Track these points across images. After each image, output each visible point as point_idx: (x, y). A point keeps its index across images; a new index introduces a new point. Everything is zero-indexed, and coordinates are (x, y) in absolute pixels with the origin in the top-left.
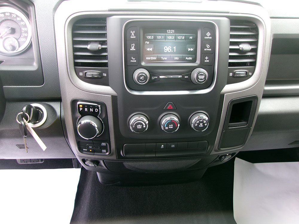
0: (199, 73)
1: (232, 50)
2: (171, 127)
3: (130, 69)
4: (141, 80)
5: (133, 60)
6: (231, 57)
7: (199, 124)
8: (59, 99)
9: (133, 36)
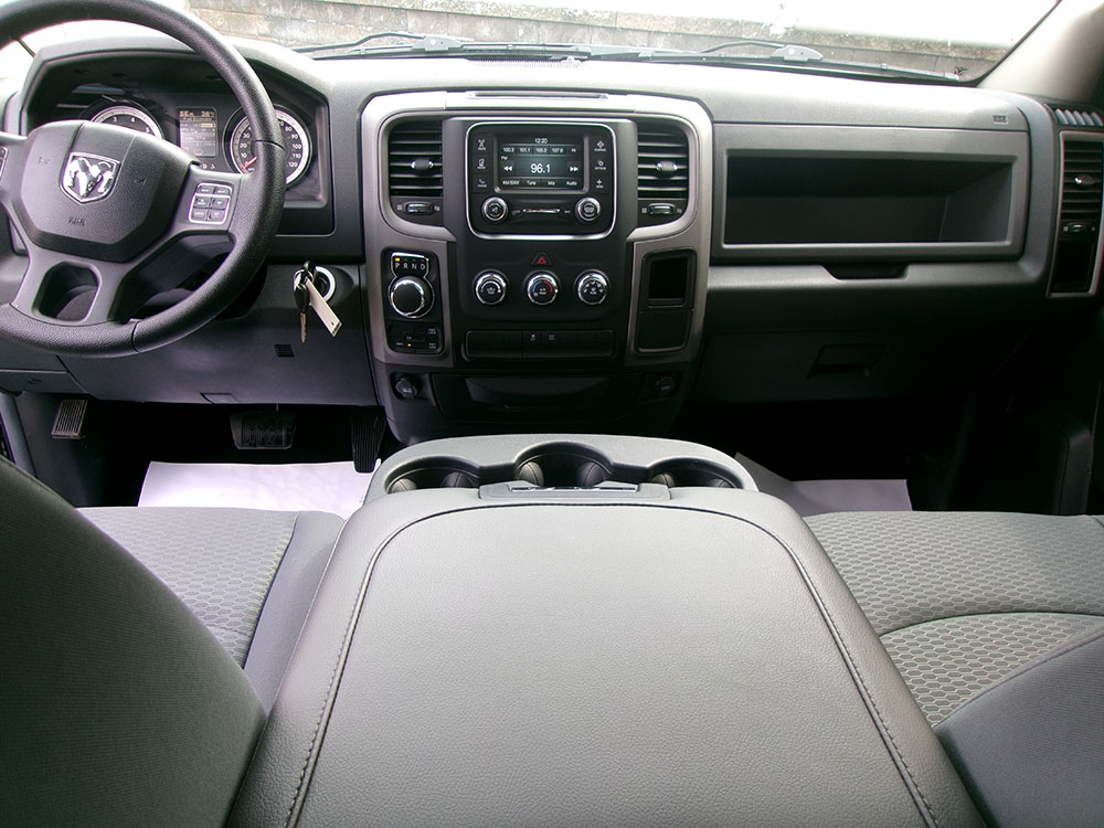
0: (585, 204)
1: (641, 172)
2: (543, 292)
3: (477, 197)
4: (493, 213)
5: (482, 184)
6: (642, 183)
7: (589, 290)
8: (359, 260)
9: (482, 147)
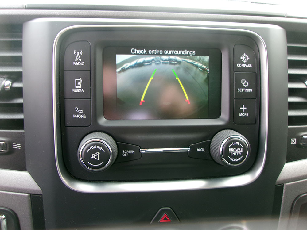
0: (230, 143)
1: (293, 92)
4: (94, 162)
5: (79, 114)
6: (293, 106)
9: (78, 61)
